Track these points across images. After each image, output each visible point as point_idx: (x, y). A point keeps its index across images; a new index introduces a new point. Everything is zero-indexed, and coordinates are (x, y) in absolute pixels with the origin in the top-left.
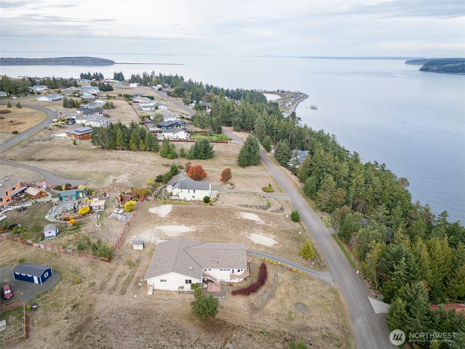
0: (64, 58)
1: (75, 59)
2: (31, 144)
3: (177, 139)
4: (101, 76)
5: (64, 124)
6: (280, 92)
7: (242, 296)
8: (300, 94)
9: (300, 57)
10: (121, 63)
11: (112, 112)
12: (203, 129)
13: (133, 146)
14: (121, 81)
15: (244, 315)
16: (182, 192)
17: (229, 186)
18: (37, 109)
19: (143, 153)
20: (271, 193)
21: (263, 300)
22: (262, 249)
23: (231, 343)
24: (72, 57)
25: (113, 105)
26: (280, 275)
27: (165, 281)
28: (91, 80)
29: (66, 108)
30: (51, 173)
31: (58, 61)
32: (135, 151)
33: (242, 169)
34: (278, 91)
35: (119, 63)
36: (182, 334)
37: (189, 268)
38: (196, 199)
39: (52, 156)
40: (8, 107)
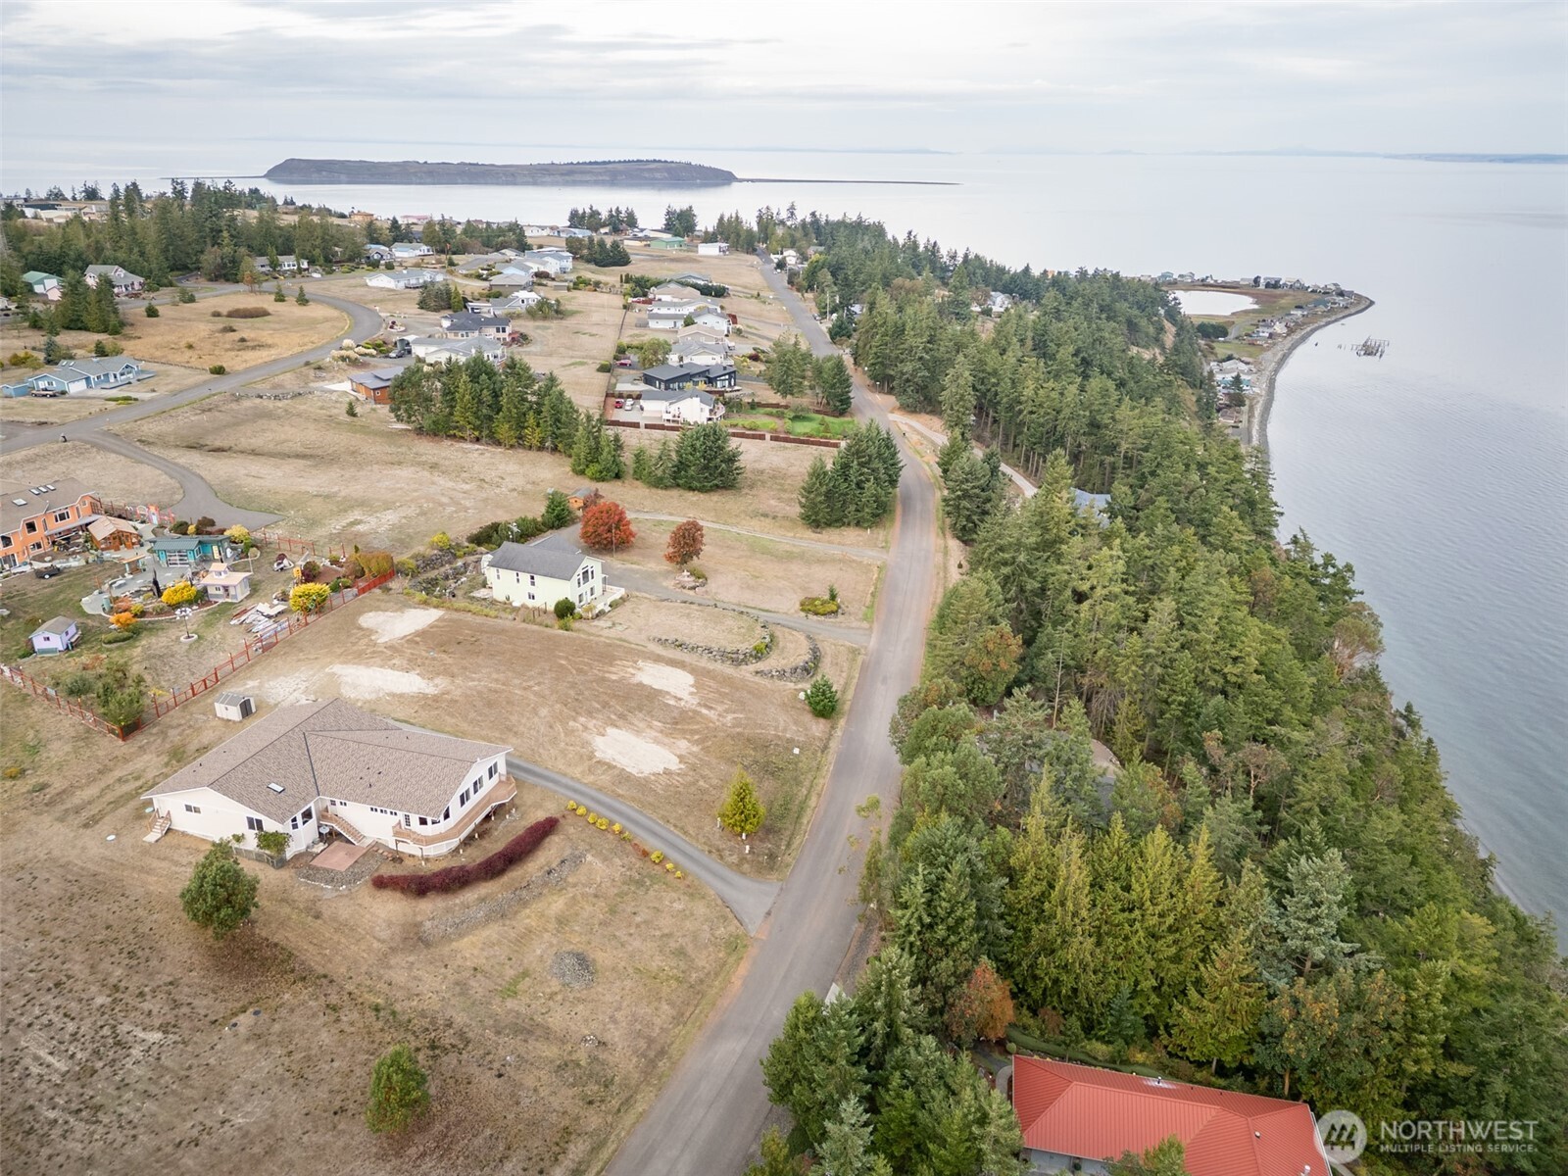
0: (591, 163)
1: (620, 167)
2: (234, 406)
3: (677, 422)
4: (631, 221)
5: (373, 356)
6: (1262, 287)
7: (402, 896)
8: (1341, 294)
9: (1420, 157)
10: (752, 181)
11: (548, 328)
12: (784, 397)
13: (504, 430)
14: (676, 235)
15: (370, 949)
16: (498, 577)
17: (686, 579)
18: (342, 309)
19: (533, 454)
20: (823, 618)
21: (463, 922)
22: (605, 779)
23: (256, 1013)
24: (614, 162)
25: (562, 308)
26: (590, 863)
27: (197, 810)
28: (596, 230)
29: (423, 311)
30: (210, 486)
31: (570, 173)
32: (512, 446)
33: (809, 534)
34: (1256, 281)
35: (748, 181)
36: (142, 960)
37: (273, 786)
38: (537, 603)
39: (257, 442)
40: (276, 300)
